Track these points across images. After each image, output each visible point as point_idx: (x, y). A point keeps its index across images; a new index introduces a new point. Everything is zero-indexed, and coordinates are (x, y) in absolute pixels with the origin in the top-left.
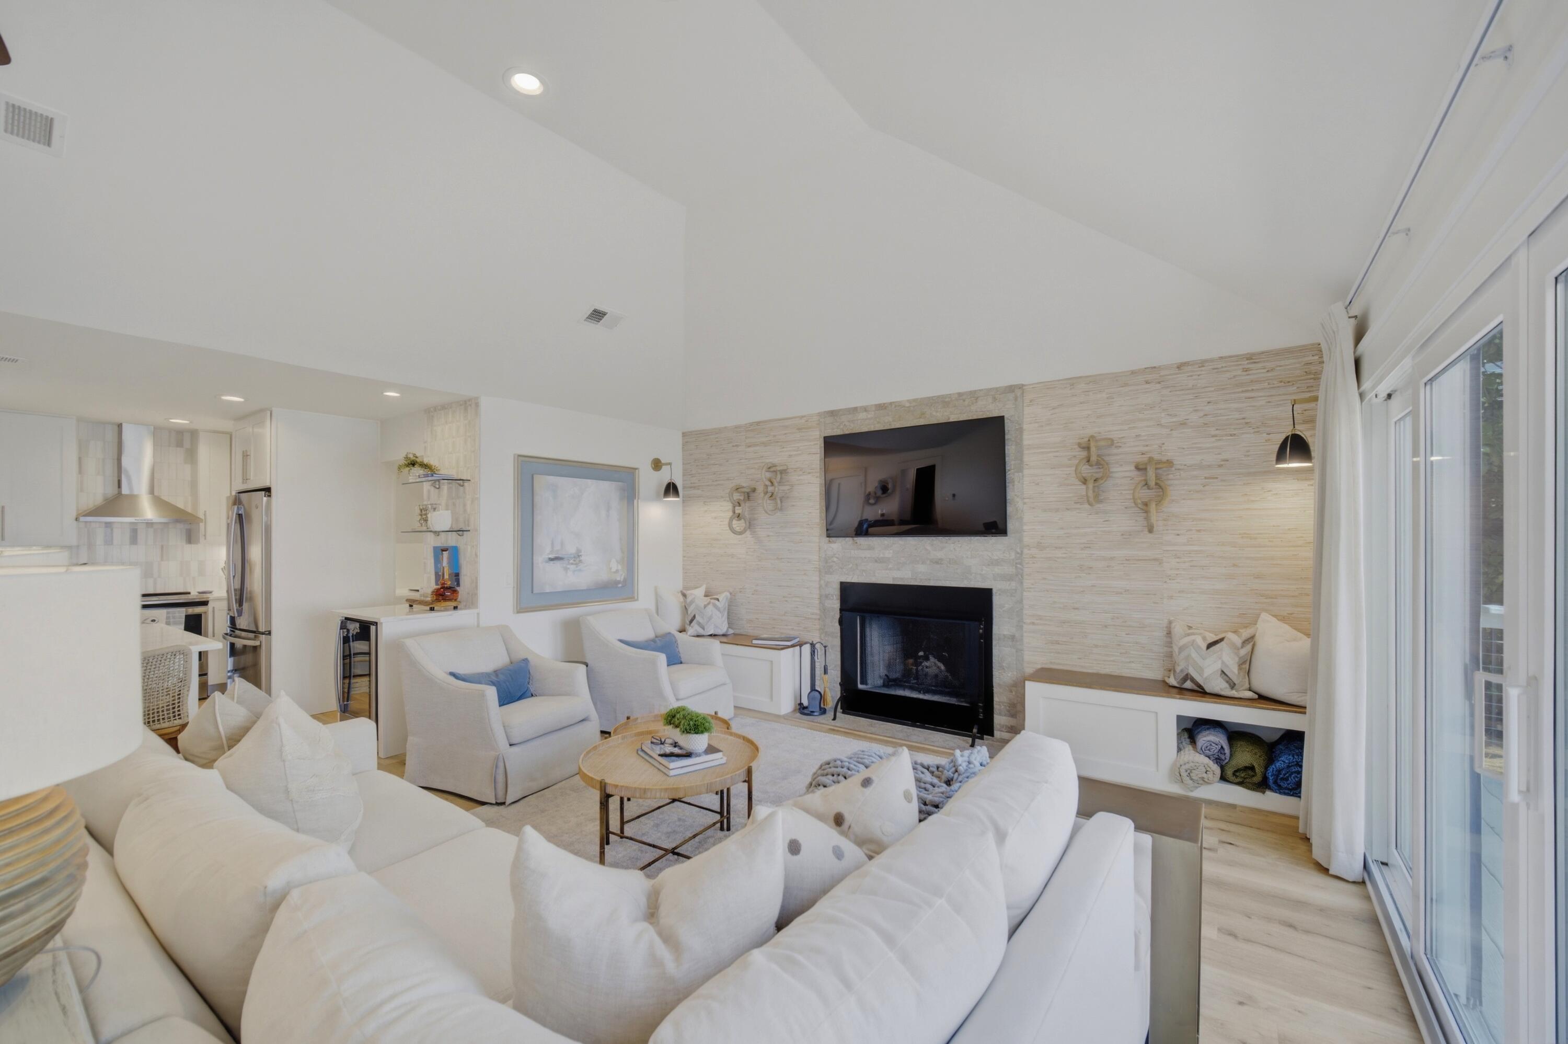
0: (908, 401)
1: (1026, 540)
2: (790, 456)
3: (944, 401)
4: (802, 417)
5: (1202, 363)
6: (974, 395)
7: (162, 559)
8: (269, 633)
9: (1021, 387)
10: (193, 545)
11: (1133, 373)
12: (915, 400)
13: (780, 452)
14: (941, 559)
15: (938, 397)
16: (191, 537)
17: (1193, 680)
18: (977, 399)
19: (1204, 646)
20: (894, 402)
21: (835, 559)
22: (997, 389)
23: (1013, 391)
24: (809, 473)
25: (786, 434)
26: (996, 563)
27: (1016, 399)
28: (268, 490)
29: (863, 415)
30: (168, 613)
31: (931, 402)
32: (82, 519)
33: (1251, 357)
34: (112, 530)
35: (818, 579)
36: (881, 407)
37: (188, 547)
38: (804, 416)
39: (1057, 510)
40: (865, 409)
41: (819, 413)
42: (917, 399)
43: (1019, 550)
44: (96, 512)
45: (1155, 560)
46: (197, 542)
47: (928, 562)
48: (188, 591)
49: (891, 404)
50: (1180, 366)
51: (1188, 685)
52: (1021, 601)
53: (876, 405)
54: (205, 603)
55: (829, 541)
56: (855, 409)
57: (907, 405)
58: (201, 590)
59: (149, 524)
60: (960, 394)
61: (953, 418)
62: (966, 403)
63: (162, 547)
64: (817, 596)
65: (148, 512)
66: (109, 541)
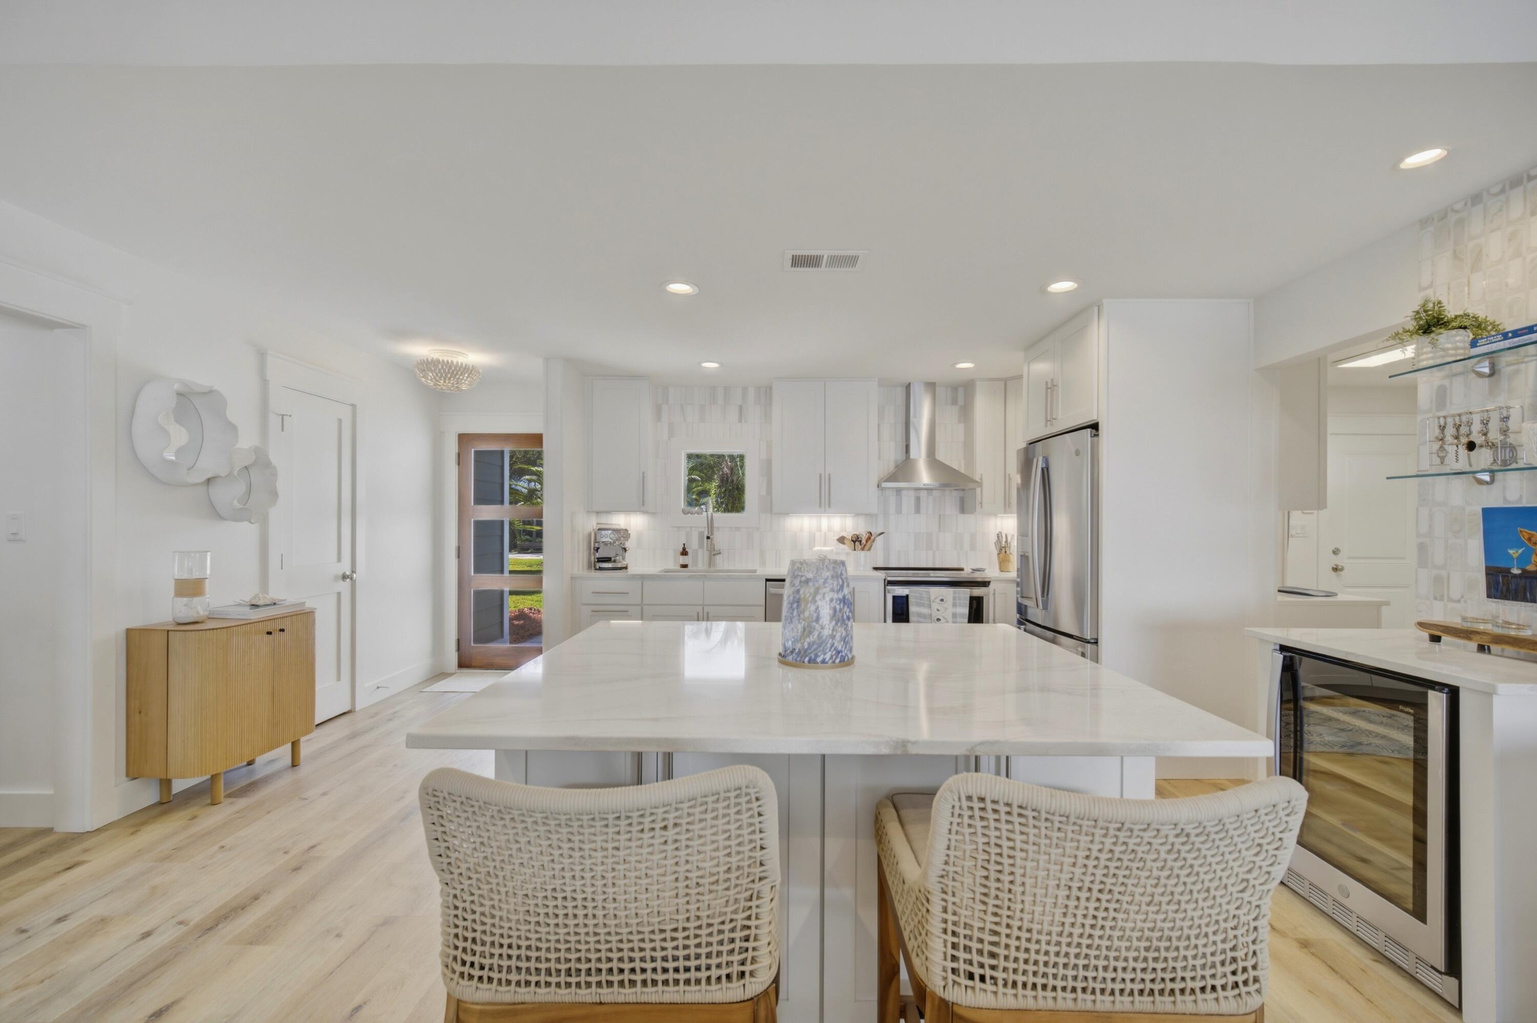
7: (940, 531)
8: (1096, 643)
10: (966, 515)
16: (964, 507)
28: (1095, 427)
30: (954, 593)
32: (884, 485)
34: (901, 498)
37: (962, 517)
44: (892, 478)
46: (973, 511)
48: (962, 566)
54: (985, 584)
58: (974, 567)
59: (929, 490)
63: (940, 516)
65: (925, 477)
66: (899, 510)
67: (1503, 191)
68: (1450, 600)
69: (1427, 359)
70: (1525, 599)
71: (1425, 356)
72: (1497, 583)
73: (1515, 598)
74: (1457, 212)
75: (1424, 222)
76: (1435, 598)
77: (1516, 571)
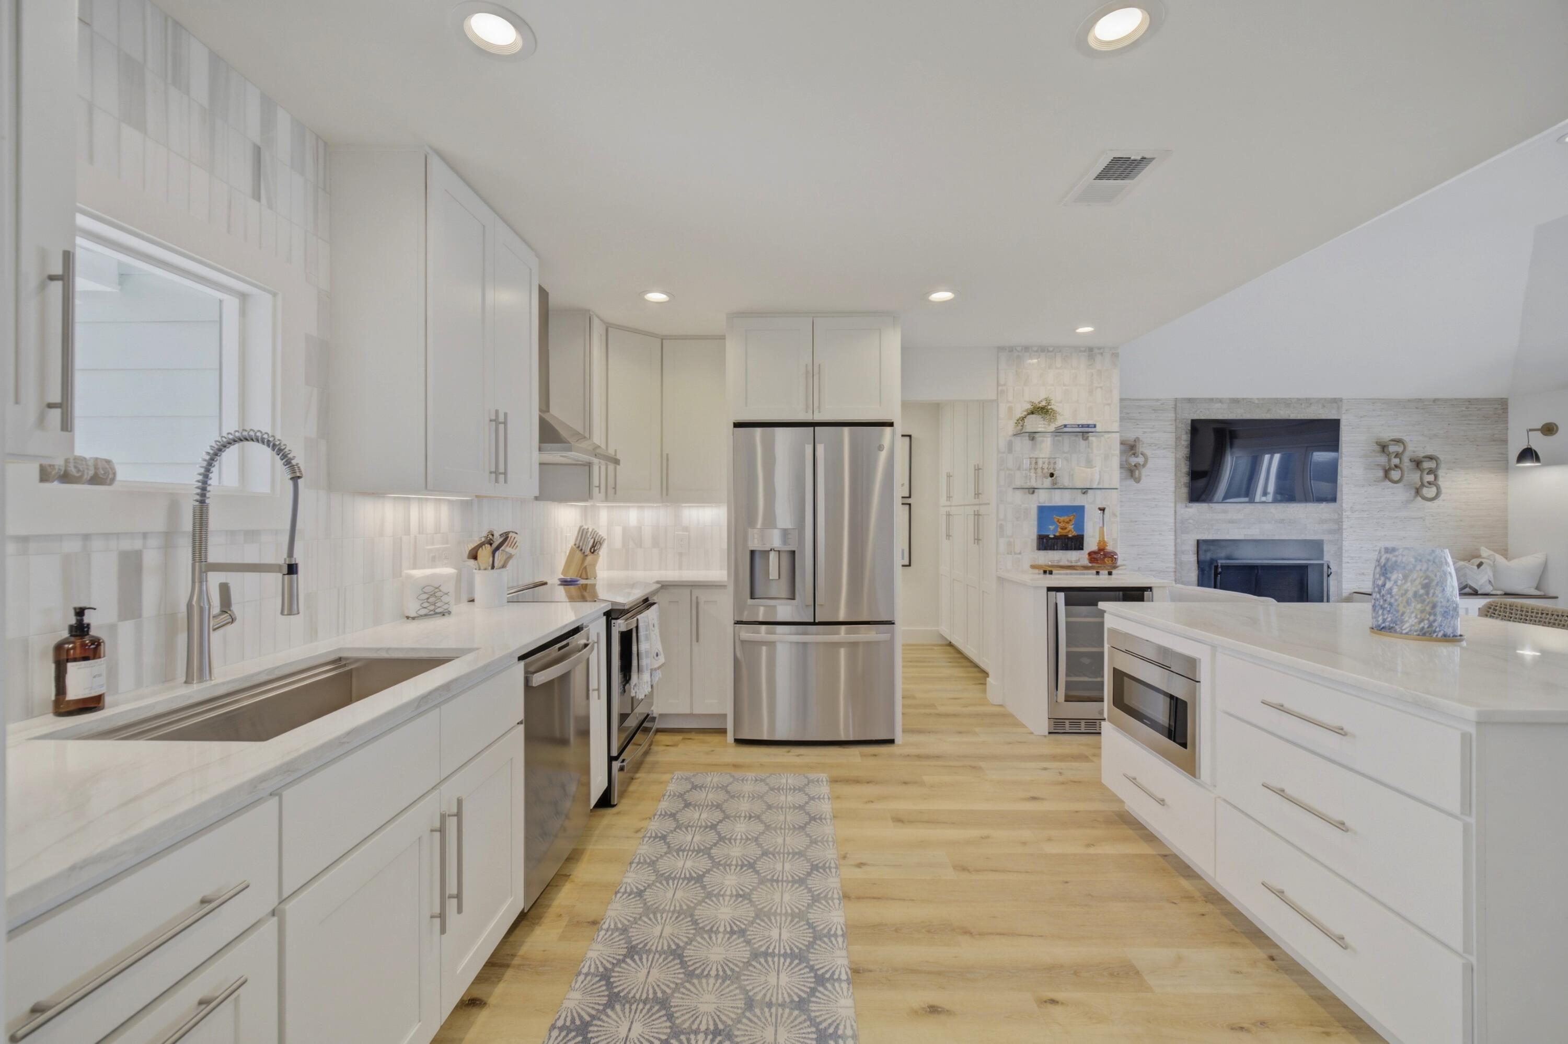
0: (1258, 399)
1: (1344, 505)
2: (1145, 432)
3: (1287, 402)
4: (1158, 400)
5: (1446, 401)
6: (1308, 401)
9: (1341, 400)
11: (1409, 401)
12: (1263, 399)
13: (1134, 428)
14: (1283, 520)
15: (1282, 399)
17: (1471, 587)
18: (1311, 404)
19: (1476, 568)
20: (1246, 399)
21: (1191, 521)
22: (1325, 399)
23: (1336, 403)
24: (1164, 449)
25: (1139, 413)
26: (1322, 521)
27: (1338, 408)
29: (1218, 405)
31: (1277, 401)
33: (1470, 401)
35: (1173, 537)
36: (1235, 401)
38: (1160, 400)
39: (1363, 486)
40: (1220, 401)
41: (1176, 399)
42: (1265, 399)
43: (1340, 513)
45: (1421, 518)
46: (587, 497)
47: (1273, 522)
48: (545, 580)
49: (1243, 399)
50: (1435, 400)
51: (1467, 590)
52: (1340, 549)
53: (1230, 399)
55: (1186, 506)
56: (1211, 400)
57: (1257, 402)
60: (1299, 399)
61: (1293, 416)
62: (1303, 406)
64: (1173, 552)
67: (1037, 351)
68: (1015, 553)
69: (1042, 427)
70: (1054, 550)
71: (1040, 426)
72: (1043, 542)
73: (1051, 549)
74: (1018, 352)
75: (1001, 349)
76: (1008, 553)
77: (1052, 536)
